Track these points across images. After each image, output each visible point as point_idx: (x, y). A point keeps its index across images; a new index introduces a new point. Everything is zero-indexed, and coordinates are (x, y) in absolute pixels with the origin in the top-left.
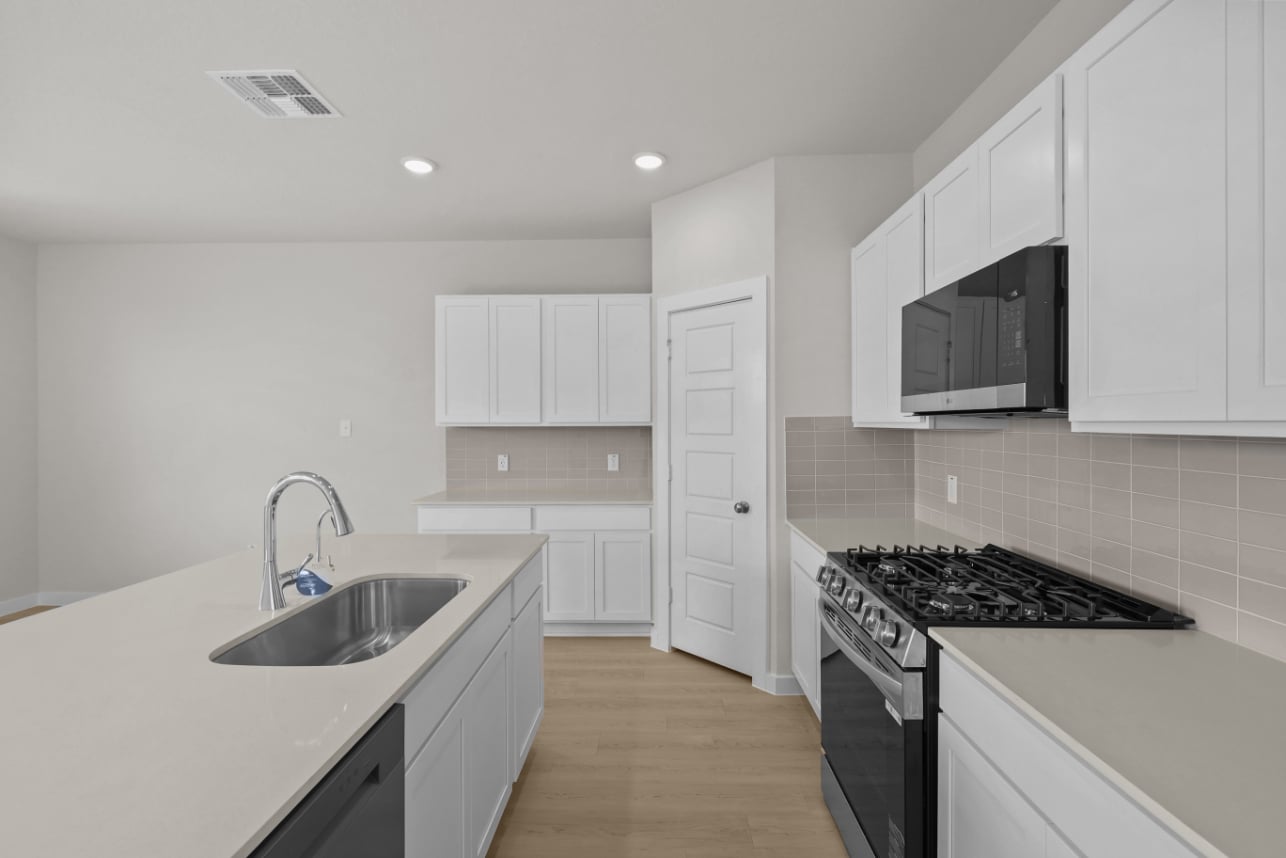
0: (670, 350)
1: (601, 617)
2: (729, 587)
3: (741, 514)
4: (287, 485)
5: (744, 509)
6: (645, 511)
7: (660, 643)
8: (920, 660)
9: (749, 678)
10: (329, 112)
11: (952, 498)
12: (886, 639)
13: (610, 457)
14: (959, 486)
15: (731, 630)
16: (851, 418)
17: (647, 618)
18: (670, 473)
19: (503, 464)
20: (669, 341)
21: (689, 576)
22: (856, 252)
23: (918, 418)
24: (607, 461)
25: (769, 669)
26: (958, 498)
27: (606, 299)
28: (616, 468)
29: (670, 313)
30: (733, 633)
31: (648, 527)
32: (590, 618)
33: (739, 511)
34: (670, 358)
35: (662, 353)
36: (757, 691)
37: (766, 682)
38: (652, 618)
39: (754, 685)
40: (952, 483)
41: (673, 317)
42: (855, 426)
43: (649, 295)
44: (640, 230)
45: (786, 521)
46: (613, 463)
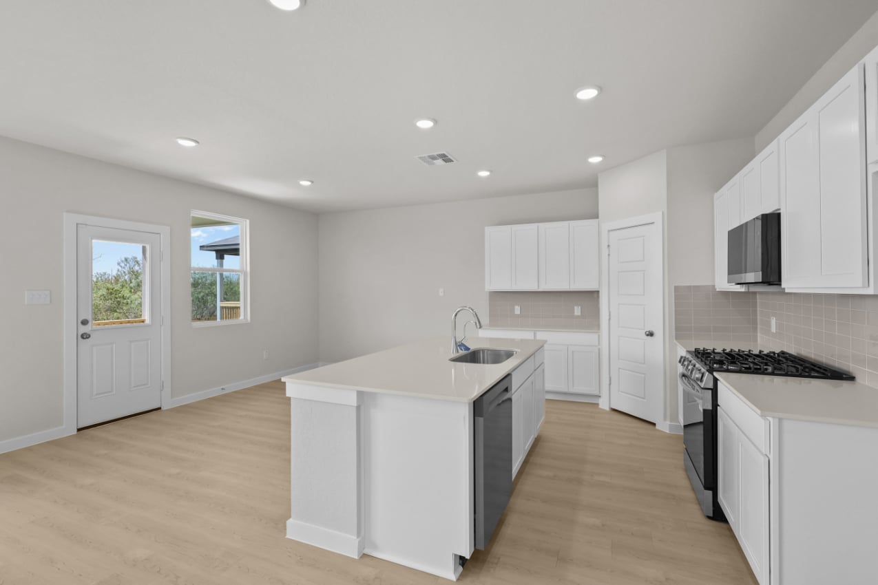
0: (609, 251)
1: (572, 390)
2: (643, 376)
3: (649, 337)
4: (459, 312)
5: (651, 334)
6: (596, 336)
7: (604, 405)
8: (711, 385)
9: (654, 424)
10: (452, 161)
11: (773, 329)
12: (697, 379)
13: (576, 308)
14: (776, 323)
15: (644, 398)
16: (714, 286)
17: (596, 393)
18: (610, 315)
19: (517, 310)
20: (609, 246)
21: (621, 370)
22: (716, 195)
23: (739, 286)
24: (574, 309)
25: (665, 419)
26: (776, 329)
27: (573, 223)
28: (579, 314)
29: (609, 231)
30: (645, 400)
31: (597, 344)
32: (565, 390)
33: (648, 335)
34: (609, 255)
35: (605, 251)
36: (658, 430)
37: (664, 426)
38: (600, 392)
39: (657, 427)
40: (773, 321)
41: (611, 233)
42: (718, 290)
43: (597, 220)
44: (590, 184)
45: (675, 341)
46: (577, 311)
